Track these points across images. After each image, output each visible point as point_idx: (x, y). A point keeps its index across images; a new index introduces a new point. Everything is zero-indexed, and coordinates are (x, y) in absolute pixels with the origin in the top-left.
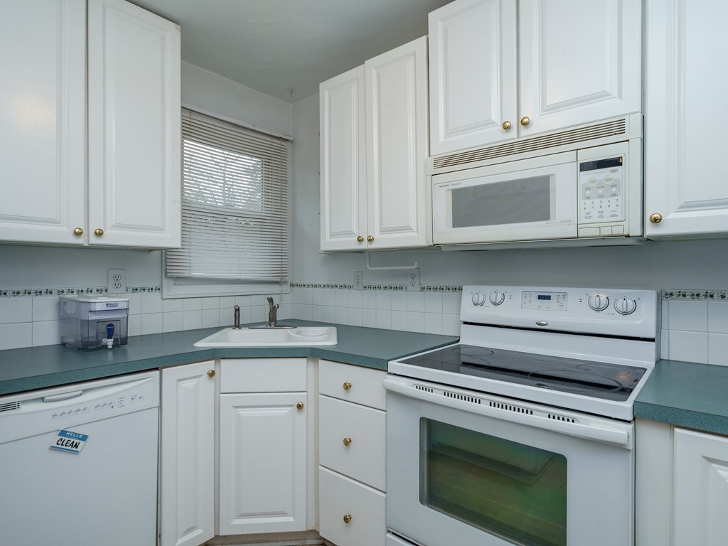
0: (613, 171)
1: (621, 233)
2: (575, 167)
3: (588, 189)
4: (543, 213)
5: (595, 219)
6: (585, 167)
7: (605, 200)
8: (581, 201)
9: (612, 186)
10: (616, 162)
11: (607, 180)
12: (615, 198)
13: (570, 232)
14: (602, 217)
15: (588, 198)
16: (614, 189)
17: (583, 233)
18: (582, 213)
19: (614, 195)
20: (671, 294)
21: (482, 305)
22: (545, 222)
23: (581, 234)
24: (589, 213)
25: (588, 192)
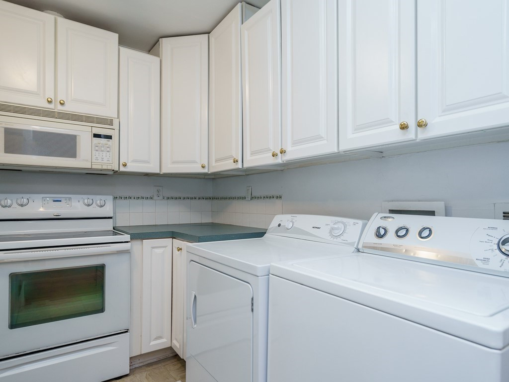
0: (108, 141)
1: (111, 168)
2: (90, 135)
3: (96, 146)
4: (73, 154)
5: (100, 161)
6: (96, 136)
7: (104, 153)
8: (94, 152)
9: (108, 147)
10: (109, 137)
11: (106, 144)
12: (109, 153)
13: (87, 165)
14: (103, 160)
15: (97, 151)
16: (108, 149)
17: (94, 167)
18: (94, 158)
19: (108, 152)
20: (117, 198)
21: (10, 207)
22: (74, 159)
23: (93, 167)
24: (97, 158)
25: (97, 148)
